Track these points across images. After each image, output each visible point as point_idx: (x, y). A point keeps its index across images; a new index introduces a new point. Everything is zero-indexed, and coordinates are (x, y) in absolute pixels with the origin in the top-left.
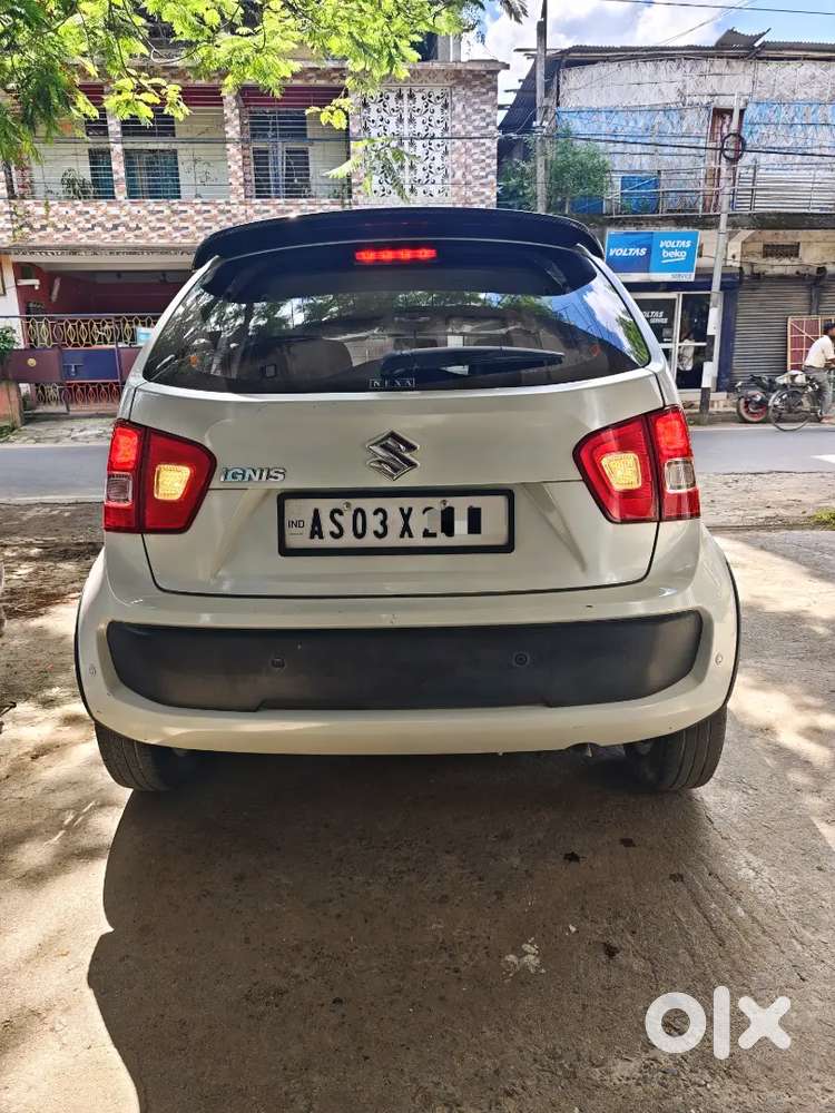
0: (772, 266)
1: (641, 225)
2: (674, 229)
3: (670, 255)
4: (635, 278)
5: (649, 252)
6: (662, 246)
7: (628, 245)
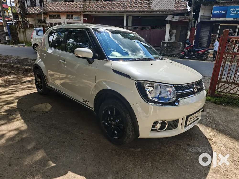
1: (226, 4)
2: (236, 5)
3: (233, 13)
4: (221, 19)
5: (226, 12)
6: (231, 10)
7: (220, 10)
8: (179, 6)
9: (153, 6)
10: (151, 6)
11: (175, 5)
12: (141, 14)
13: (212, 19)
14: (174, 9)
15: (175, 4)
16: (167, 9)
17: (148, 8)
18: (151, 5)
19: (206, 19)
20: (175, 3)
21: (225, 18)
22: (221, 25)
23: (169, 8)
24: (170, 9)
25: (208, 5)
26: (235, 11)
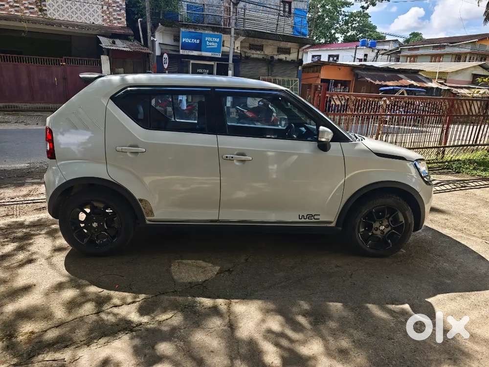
0: (253, 54)
1: (197, 28)
2: (211, 33)
3: (210, 44)
4: (195, 53)
5: (201, 42)
6: (206, 39)
7: (191, 38)
8: (112, 18)
9: (52, 11)
10: (46, 10)
11: (103, 17)
12: (25, 25)
13: (182, 52)
14: (103, 23)
15: (103, 15)
16: (88, 22)
17: (40, 13)
18: (44, 8)
19: (170, 51)
20: (102, 12)
21: (201, 51)
22: (192, 61)
23: (92, 21)
24: (93, 23)
25: (171, 26)
26: (212, 42)
